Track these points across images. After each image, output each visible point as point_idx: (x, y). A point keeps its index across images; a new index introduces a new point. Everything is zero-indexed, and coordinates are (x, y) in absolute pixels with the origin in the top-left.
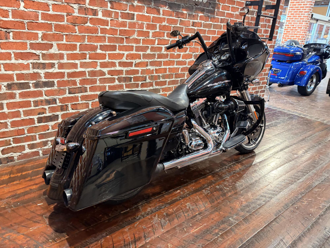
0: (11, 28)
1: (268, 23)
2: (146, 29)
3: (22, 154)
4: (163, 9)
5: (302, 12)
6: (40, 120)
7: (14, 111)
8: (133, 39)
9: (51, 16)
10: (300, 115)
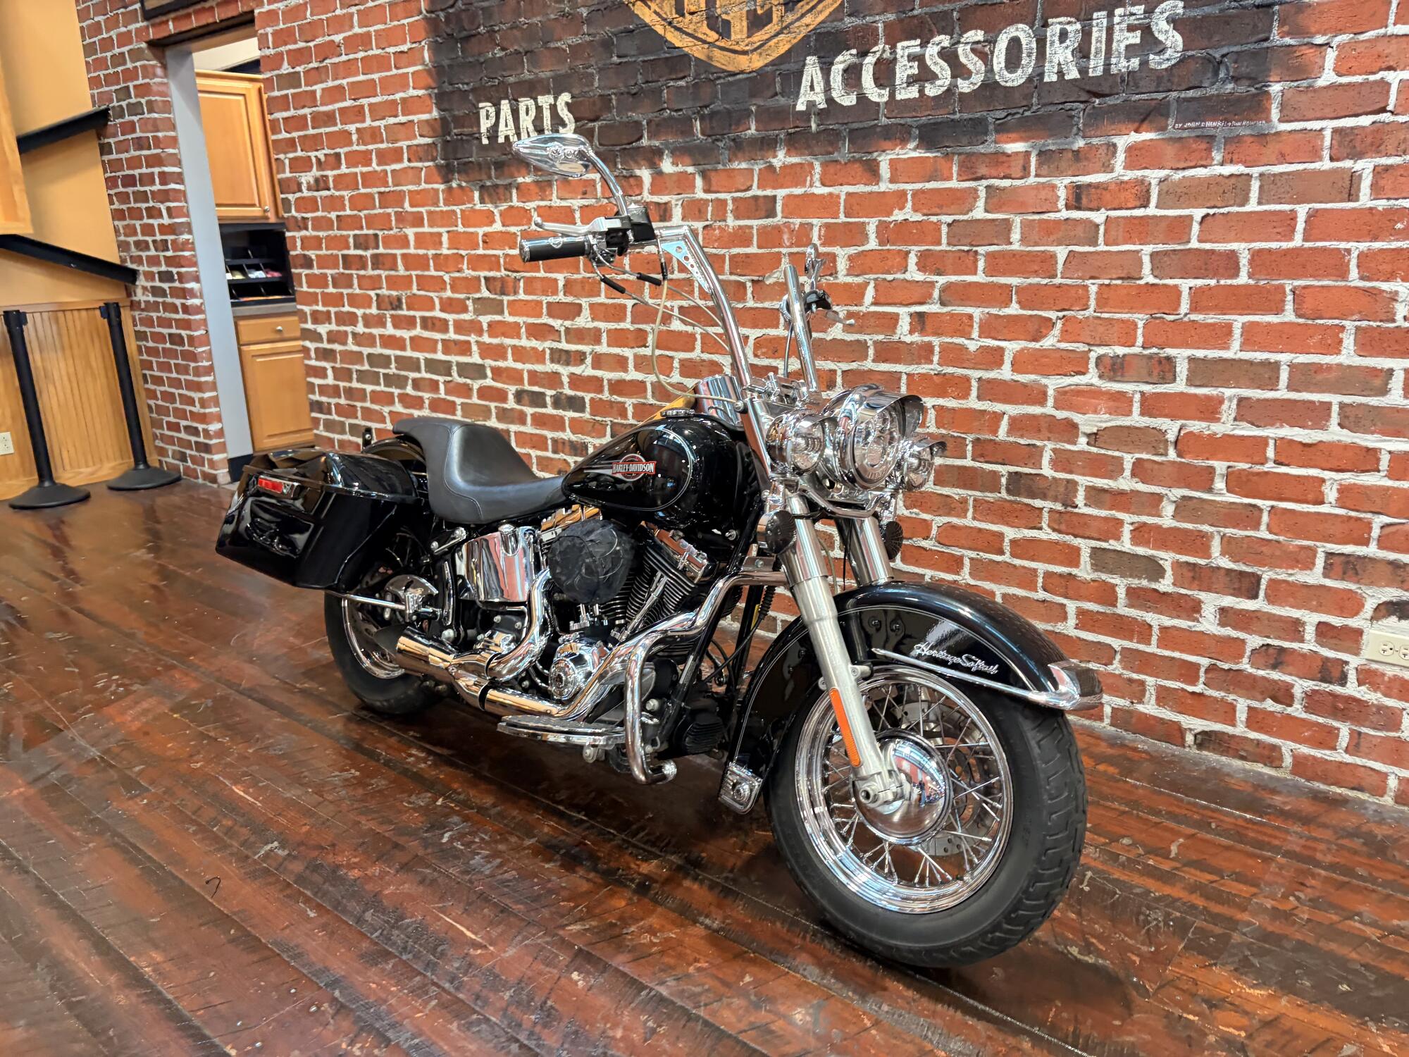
2: (823, 244)
4: (889, 157)
8: (775, 284)
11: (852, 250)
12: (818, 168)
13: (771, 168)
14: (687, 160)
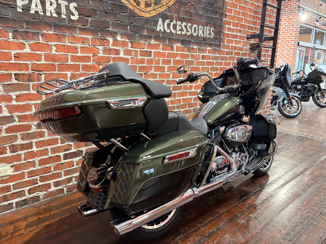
0: (43, 70)
1: (267, 53)
2: (162, 64)
3: (48, 193)
4: (176, 45)
5: (289, 41)
6: (66, 157)
7: (43, 150)
8: (150, 74)
9: (79, 57)
10: (307, 136)
11: (168, 66)
12: (161, 46)
13: (150, 44)
14: (125, 37)
